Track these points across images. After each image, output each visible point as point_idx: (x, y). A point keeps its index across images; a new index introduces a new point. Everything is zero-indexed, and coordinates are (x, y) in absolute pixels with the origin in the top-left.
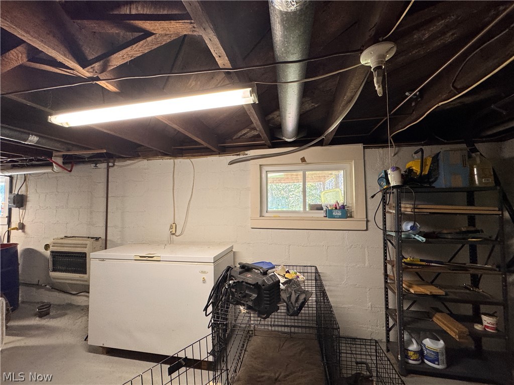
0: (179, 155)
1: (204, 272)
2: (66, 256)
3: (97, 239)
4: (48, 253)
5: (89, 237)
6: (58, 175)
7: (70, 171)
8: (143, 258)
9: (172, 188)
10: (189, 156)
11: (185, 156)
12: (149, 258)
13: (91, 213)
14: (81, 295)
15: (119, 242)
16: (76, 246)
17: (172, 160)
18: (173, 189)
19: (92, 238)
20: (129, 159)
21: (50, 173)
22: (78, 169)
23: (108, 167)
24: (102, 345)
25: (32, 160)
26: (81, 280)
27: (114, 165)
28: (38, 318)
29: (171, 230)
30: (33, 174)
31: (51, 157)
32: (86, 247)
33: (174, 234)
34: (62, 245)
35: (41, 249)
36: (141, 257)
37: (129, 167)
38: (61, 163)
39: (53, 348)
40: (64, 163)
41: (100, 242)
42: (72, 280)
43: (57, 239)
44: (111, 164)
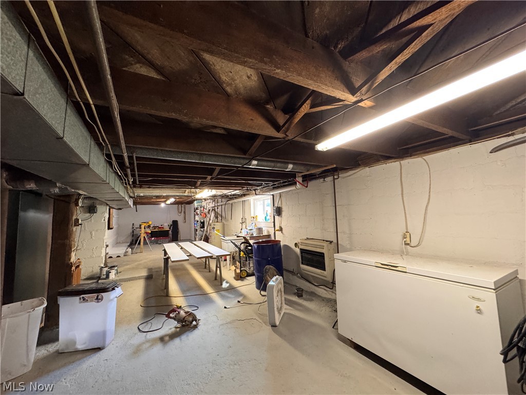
0: (406, 155)
1: (479, 299)
2: (310, 254)
3: (331, 242)
4: (298, 250)
5: (324, 240)
6: (299, 191)
7: (307, 187)
8: (385, 266)
9: (400, 193)
10: (418, 154)
11: (414, 155)
12: (393, 268)
13: (323, 220)
14: (321, 288)
15: (348, 247)
16: (316, 246)
17: (398, 163)
18: (402, 194)
19: (327, 241)
20: (351, 169)
21: (294, 190)
22: (312, 184)
23: (334, 179)
24: (351, 339)
25: (286, 182)
26: (322, 276)
27: (339, 177)
28: (297, 297)
29: (405, 240)
30: (284, 192)
31: (295, 177)
32: (323, 248)
33: (408, 244)
34: (306, 245)
35: (293, 247)
36: (382, 264)
37: (351, 177)
38: (301, 182)
39: (312, 324)
40: (303, 181)
41: (333, 246)
42: (315, 273)
43: (303, 239)
44: (336, 177)
